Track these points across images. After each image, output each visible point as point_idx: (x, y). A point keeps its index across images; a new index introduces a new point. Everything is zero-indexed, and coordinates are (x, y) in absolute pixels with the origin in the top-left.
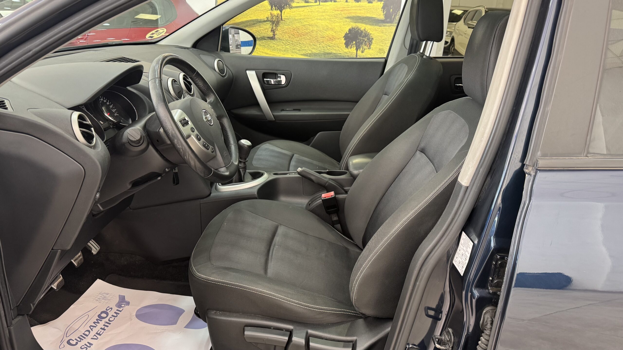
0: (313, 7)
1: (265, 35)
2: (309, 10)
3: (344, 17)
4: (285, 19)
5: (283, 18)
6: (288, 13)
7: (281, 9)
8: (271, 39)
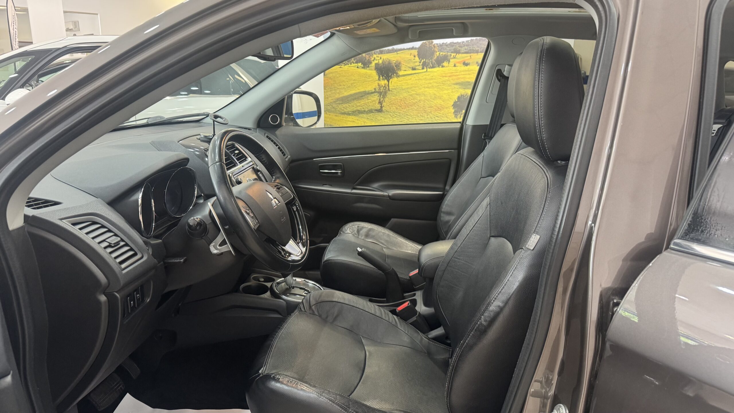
0: (420, 74)
1: (373, 107)
2: (417, 78)
3: (453, 83)
4: (393, 89)
5: (390, 88)
6: (395, 83)
7: (389, 78)
8: (378, 112)
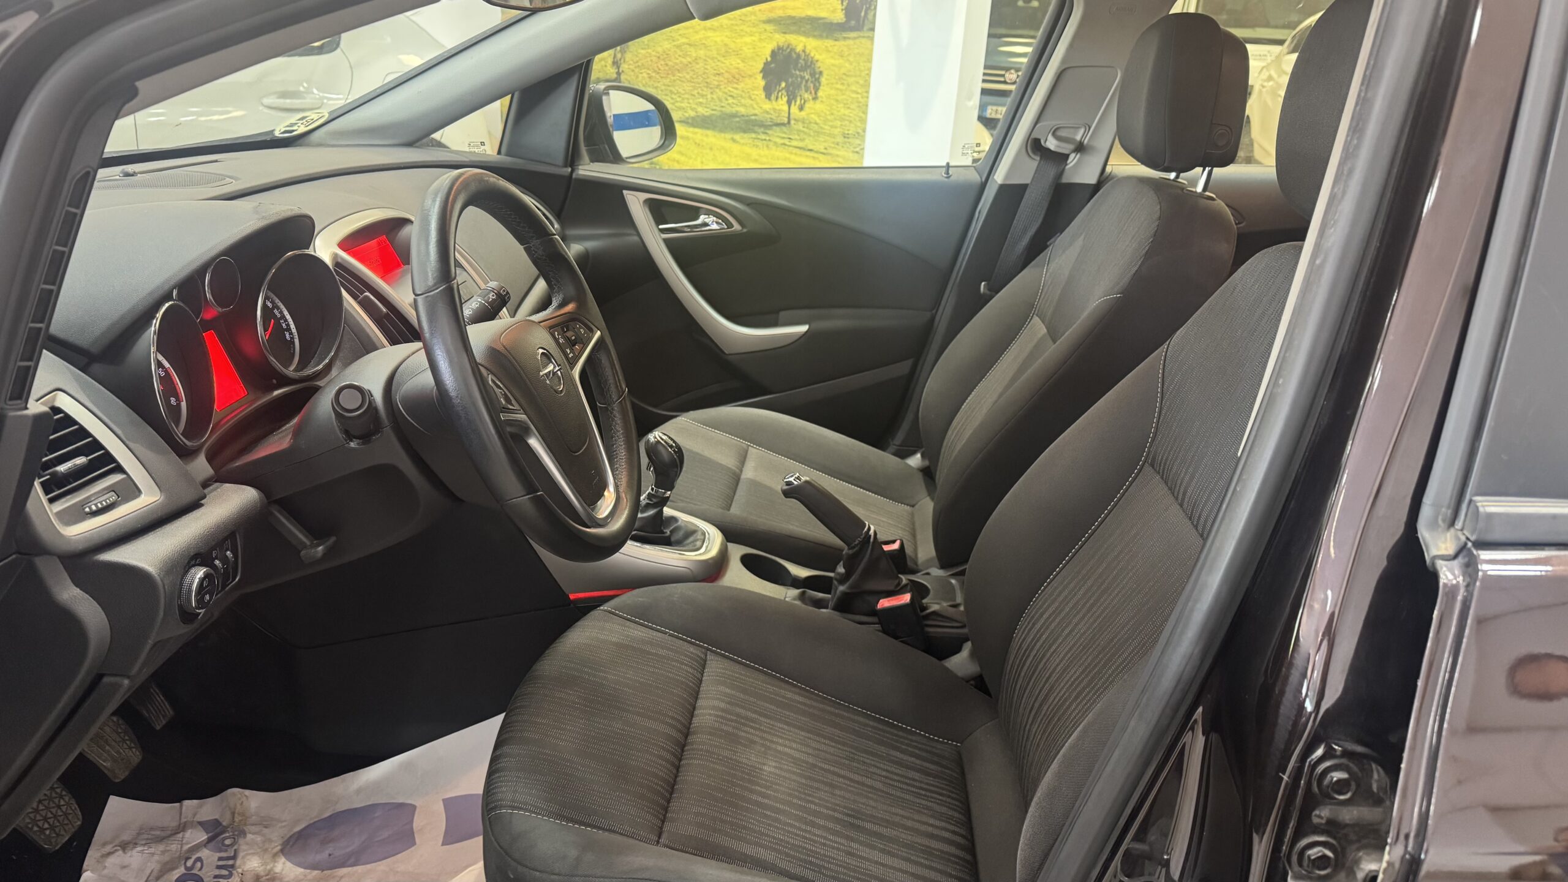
3: (762, 19)
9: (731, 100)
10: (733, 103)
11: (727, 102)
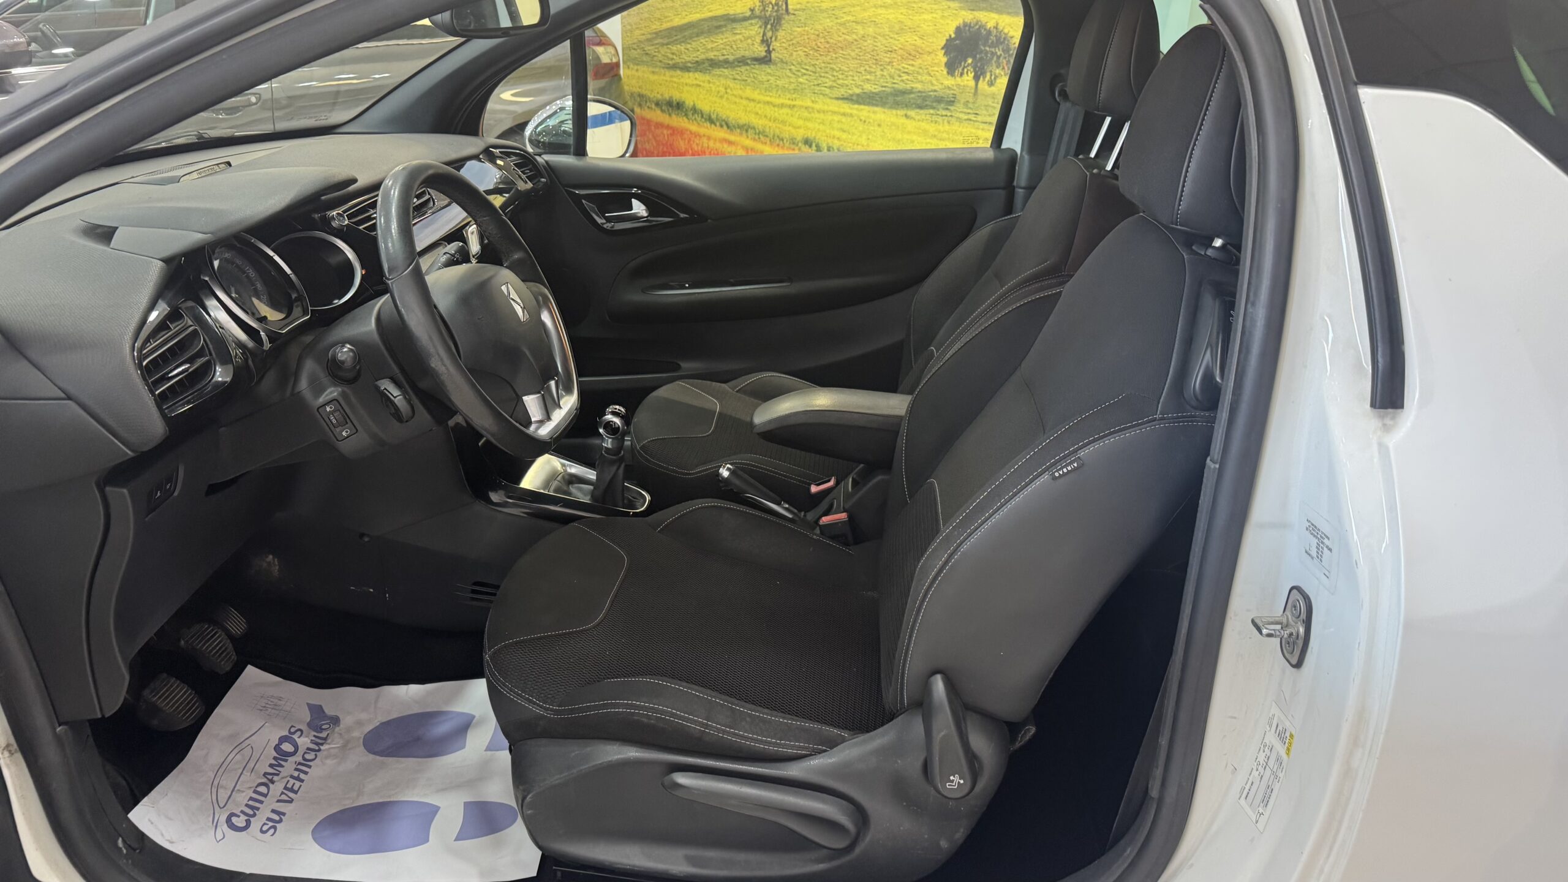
9: (905, 77)
10: (908, 80)
11: (900, 79)
